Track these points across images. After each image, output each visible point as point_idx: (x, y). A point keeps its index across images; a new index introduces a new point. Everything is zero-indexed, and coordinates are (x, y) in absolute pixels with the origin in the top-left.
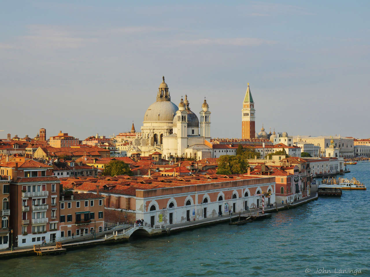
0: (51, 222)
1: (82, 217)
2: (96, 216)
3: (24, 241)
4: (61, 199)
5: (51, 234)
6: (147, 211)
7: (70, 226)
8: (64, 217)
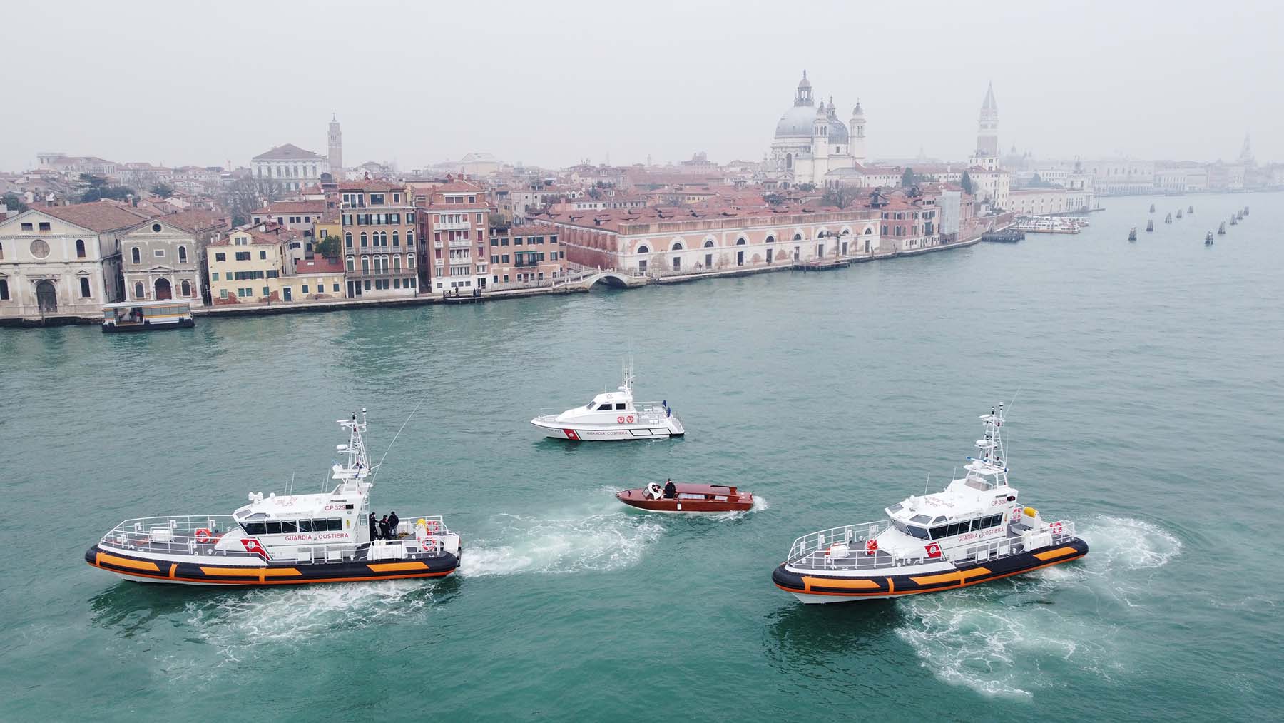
0: (478, 263)
1: (525, 258)
2: (547, 257)
3: (440, 285)
4: (491, 232)
5: (479, 280)
6: (632, 253)
7: (507, 269)
8: (497, 257)
